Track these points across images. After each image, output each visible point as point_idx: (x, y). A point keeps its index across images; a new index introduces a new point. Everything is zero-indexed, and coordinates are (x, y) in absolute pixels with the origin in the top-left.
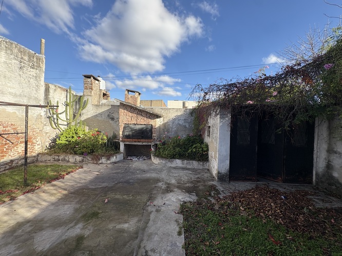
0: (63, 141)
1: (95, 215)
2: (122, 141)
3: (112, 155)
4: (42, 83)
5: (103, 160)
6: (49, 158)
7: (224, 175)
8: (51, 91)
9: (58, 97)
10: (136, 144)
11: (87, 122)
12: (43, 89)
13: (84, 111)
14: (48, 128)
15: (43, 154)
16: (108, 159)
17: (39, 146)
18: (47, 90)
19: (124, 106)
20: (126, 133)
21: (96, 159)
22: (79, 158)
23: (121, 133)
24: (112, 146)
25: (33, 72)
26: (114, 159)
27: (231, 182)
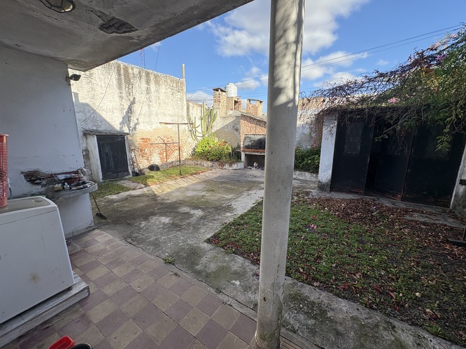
0: (199, 150)
1: (213, 191)
2: (243, 151)
3: (233, 163)
4: (185, 103)
5: (227, 166)
6: (192, 162)
7: (324, 185)
8: (191, 108)
9: (196, 113)
10: (255, 154)
11: (217, 134)
12: (185, 107)
13: (214, 124)
14: (190, 140)
15: (188, 159)
16: (230, 166)
17: (186, 153)
18: (188, 108)
19: (244, 117)
20: (246, 144)
21: (222, 165)
22: (210, 163)
23: (242, 143)
24: (235, 156)
25: (179, 95)
26: (235, 166)
27: (332, 193)
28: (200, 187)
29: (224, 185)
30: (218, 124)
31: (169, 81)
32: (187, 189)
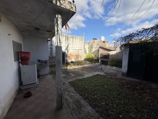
0: (86, 58)
1: (83, 70)
2: (100, 59)
3: (96, 63)
4: (83, 44)
5: (93, 64)
6: (84, 62)
7: (124, 73)
8: (85, 45)
9: (87, 46)
10: (104, 60)
11: (93, 53)
12: (83, 45)
13: (92, 50)
14: (84, 55)
15: (83, 61)
16: (95, 63)
17: (82, 59)
18: (84, 45)
20: (101, 56)
22: (89, 62)
23: (99, 56)
24: (97, 60)
25: (82, 42)
26: (96, 64)
28: (80, 69)
29: (88, 69)
30: (94, 50)
31: (79, 38)
32: (76, 69)
